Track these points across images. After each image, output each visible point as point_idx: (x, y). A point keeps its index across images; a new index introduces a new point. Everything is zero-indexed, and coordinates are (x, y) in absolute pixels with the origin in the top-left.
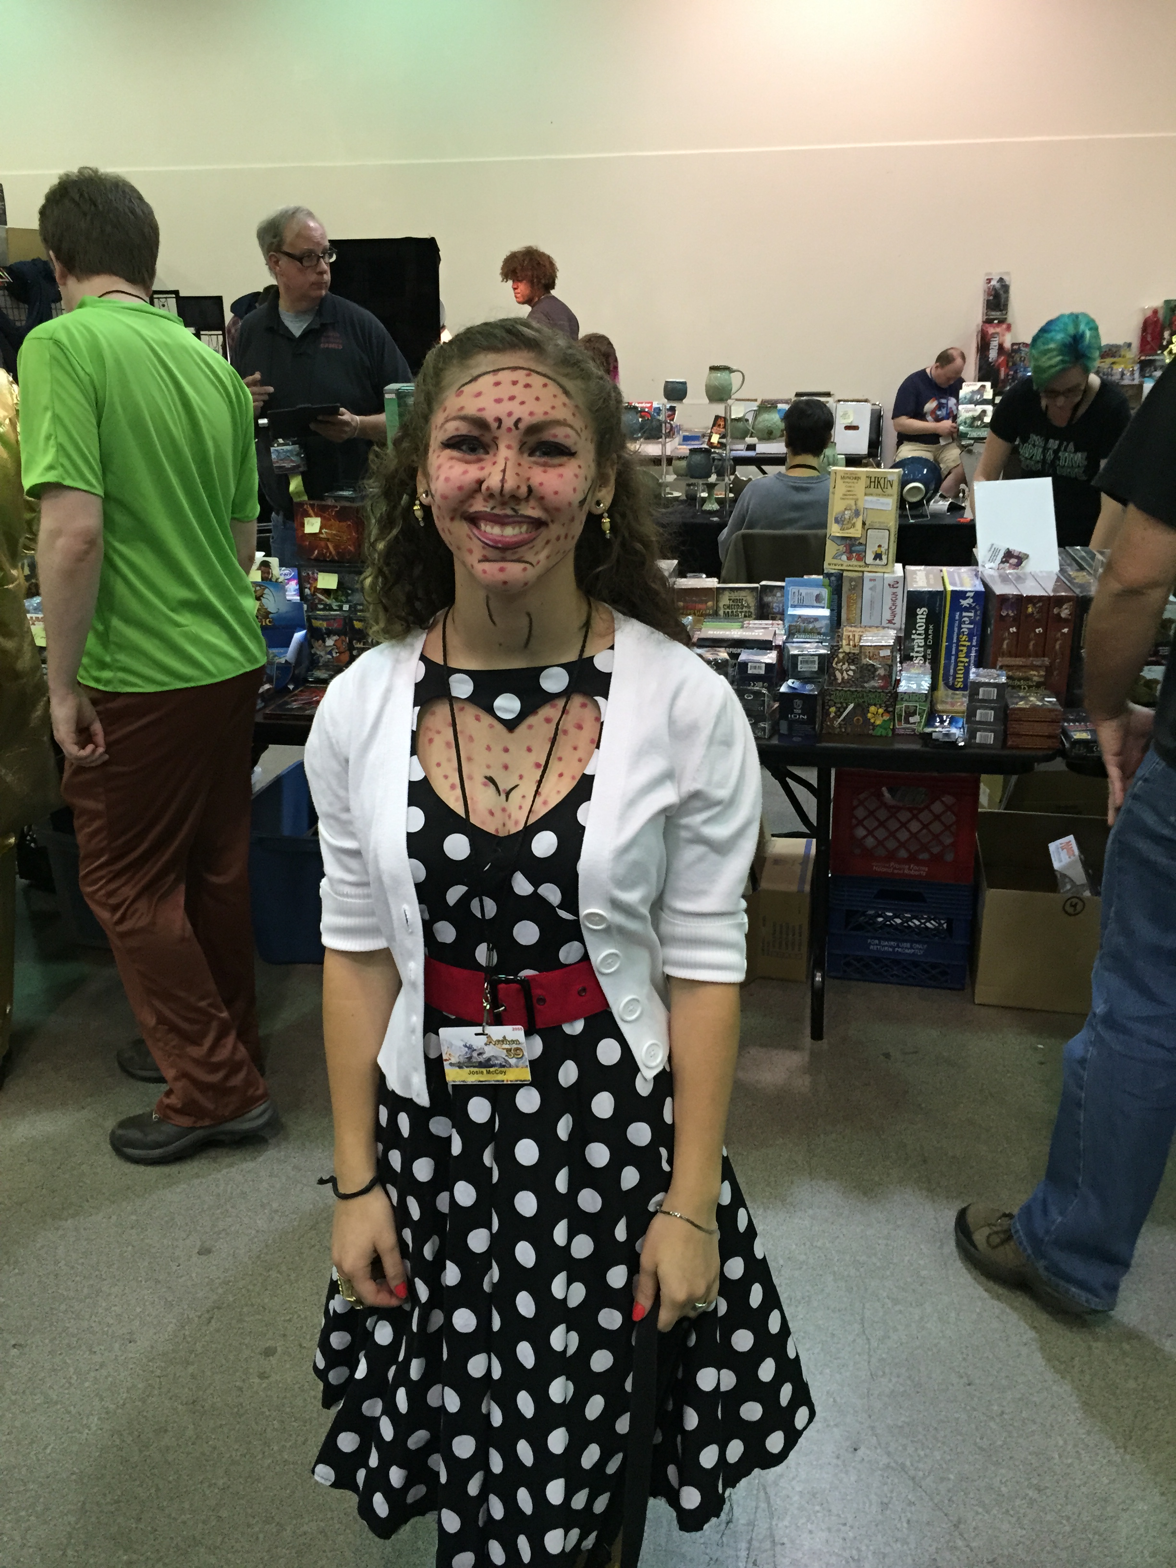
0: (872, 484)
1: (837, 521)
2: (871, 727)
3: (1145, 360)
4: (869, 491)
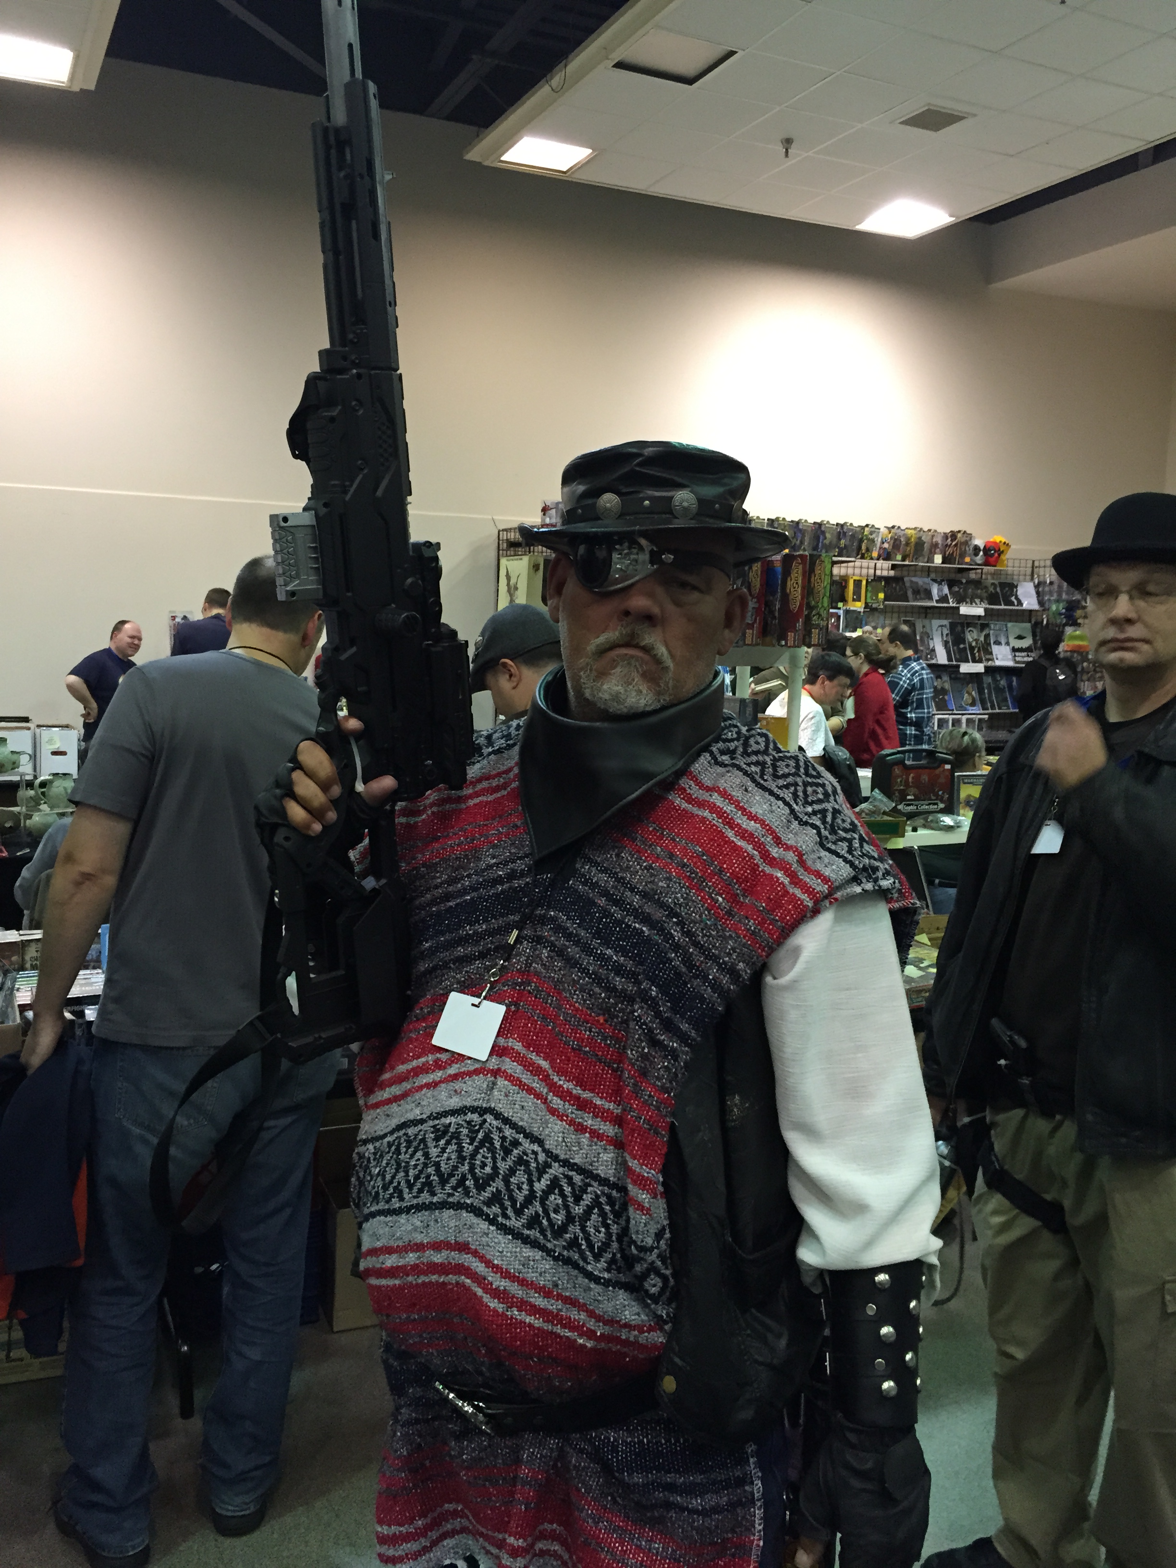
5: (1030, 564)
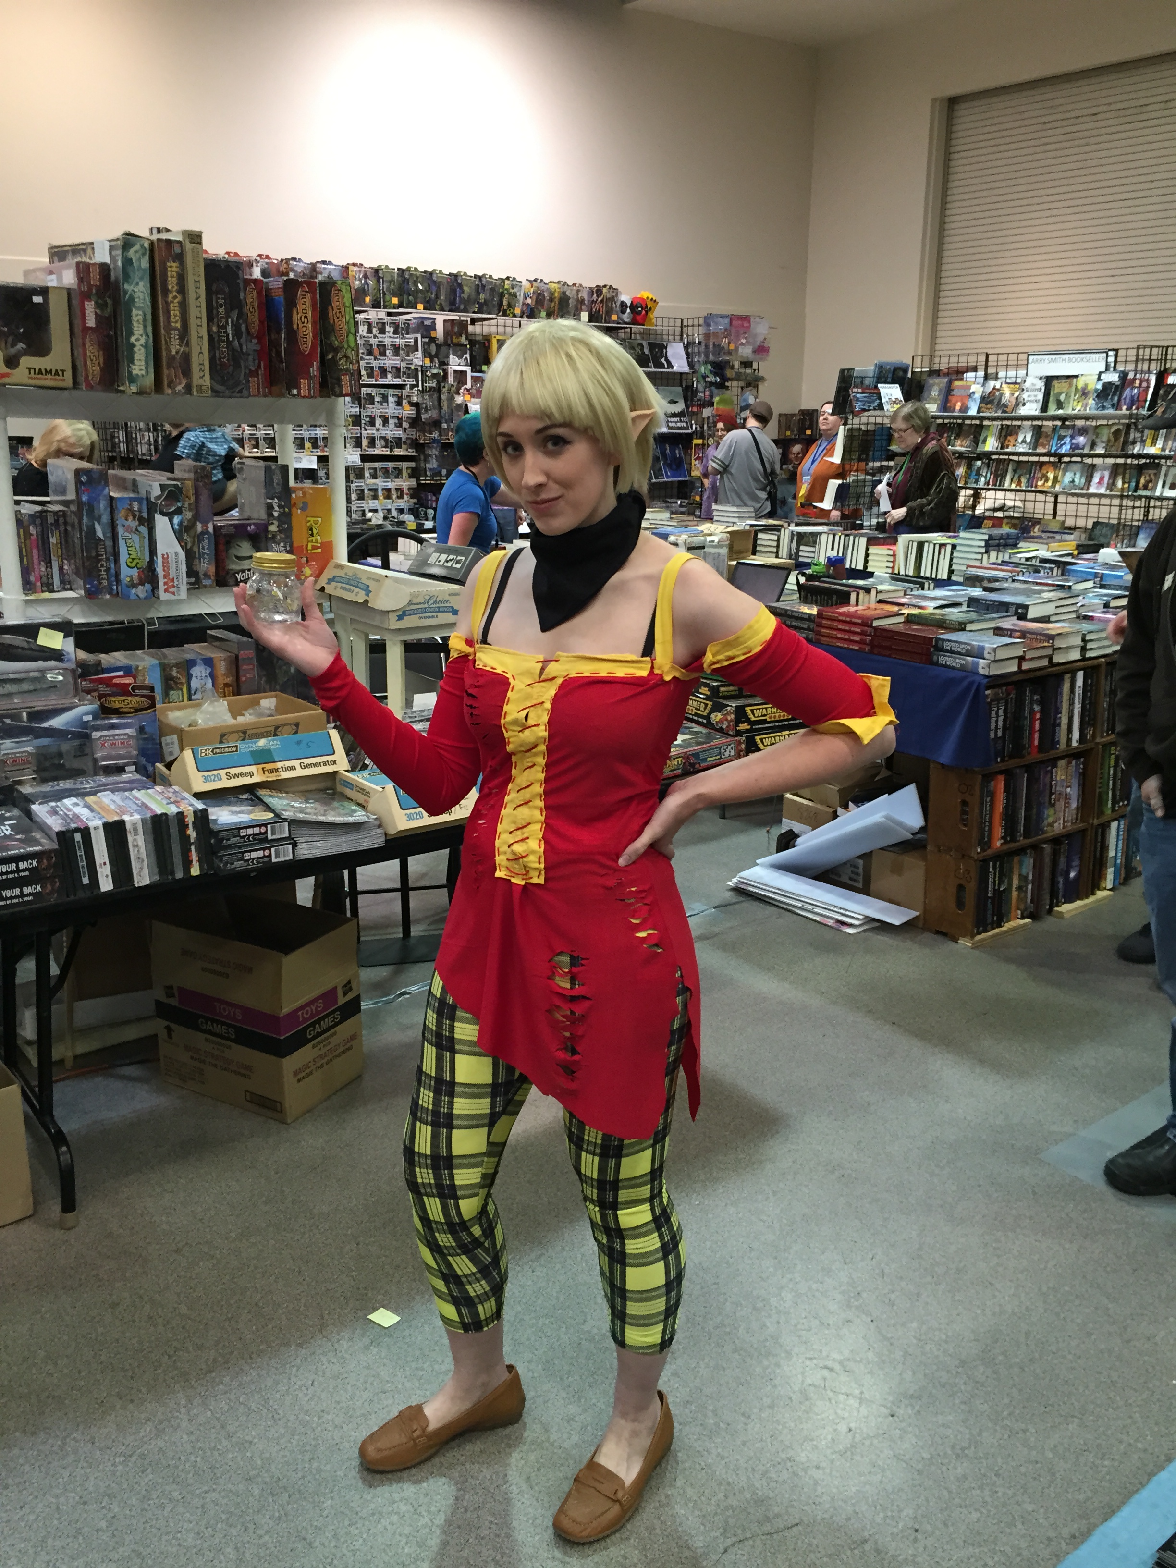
5: (679, 324)
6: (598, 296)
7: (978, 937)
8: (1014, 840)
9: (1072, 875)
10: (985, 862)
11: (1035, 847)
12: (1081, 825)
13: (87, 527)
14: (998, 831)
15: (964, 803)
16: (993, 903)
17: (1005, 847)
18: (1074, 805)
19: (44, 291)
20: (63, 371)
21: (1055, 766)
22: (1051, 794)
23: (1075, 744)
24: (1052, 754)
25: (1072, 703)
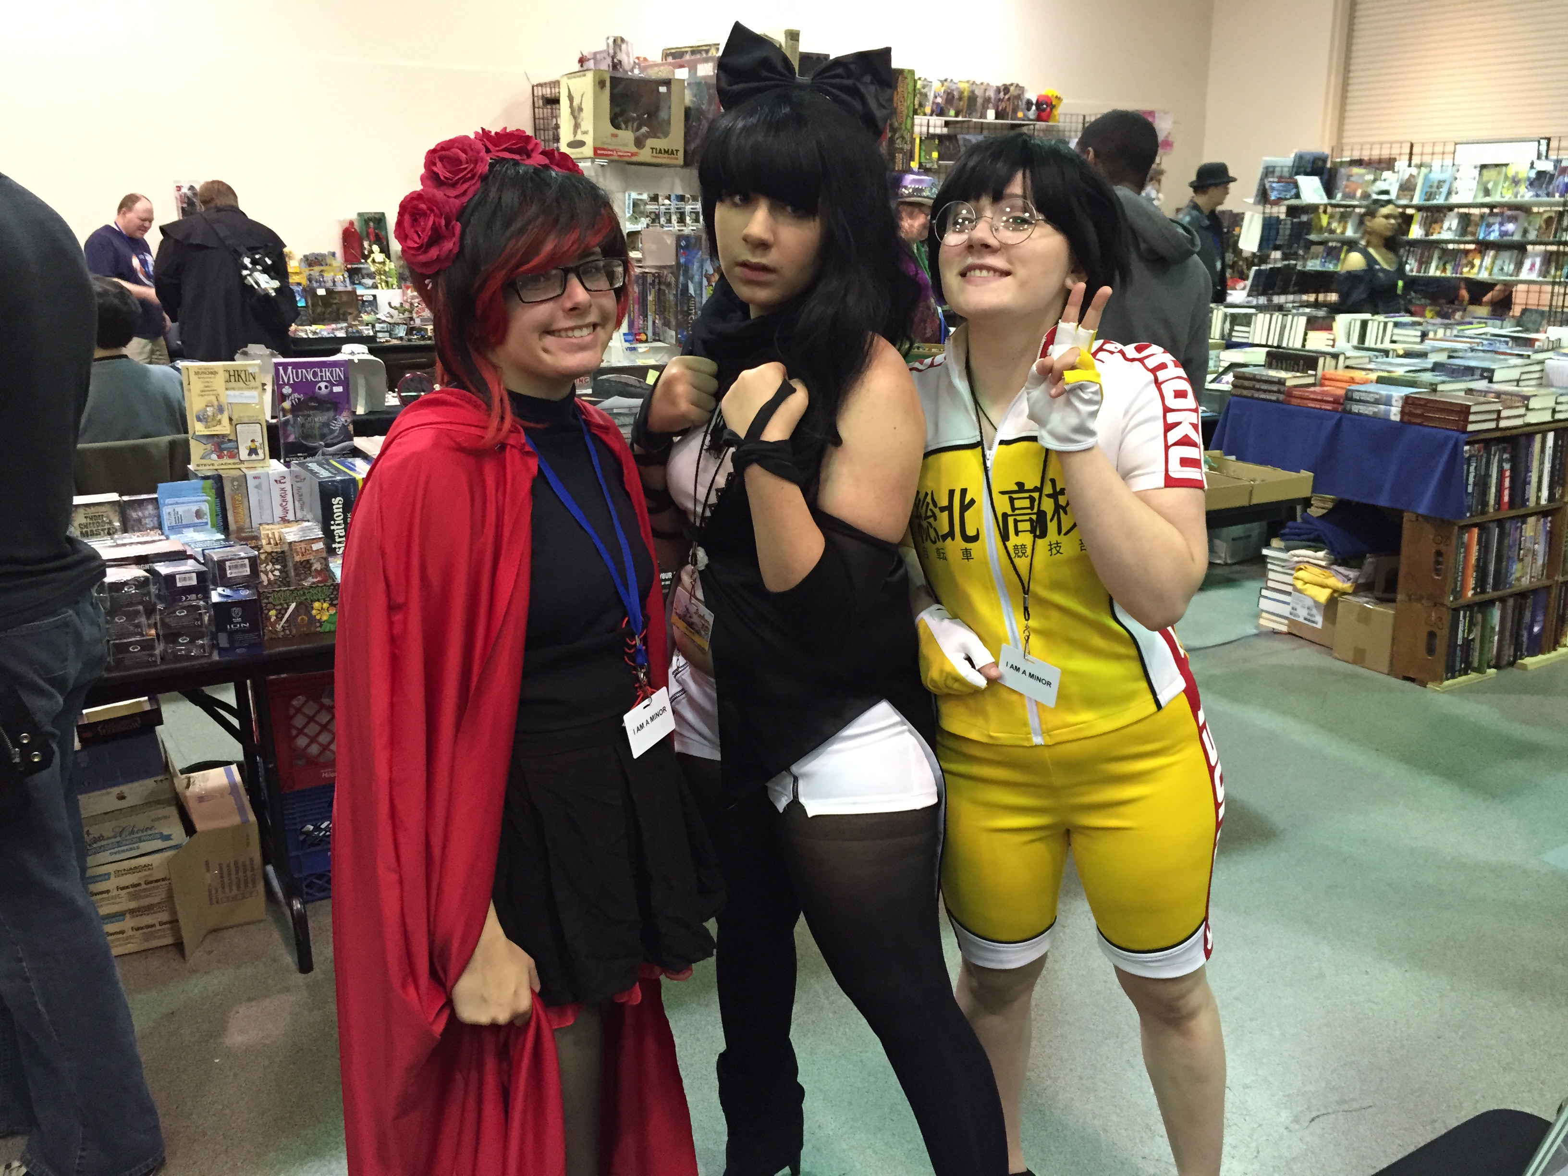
0: (232, 378)
1: (199, 419)
2: (318, 624)
3: (352, 268)
4: (230, 385)
6: (1005, 94)
7: (1447, 683)
8: (1483, 591)
9: (1536, 629)
10: (1456, 610)
11: (1503, 600)
12: (1545, 582)
13: (682, 285)
14: (1471, 582)
15: (1439, 553)
16: (1462, 651)
17: (1478, 598)
18: (1540, 562)
19: (667, 83)
20: (677, 151)
21: (1524, 522)
22: (1520, 549)
23: (1543, 502)
24: (1522, 511)
25: (1542, 463)
